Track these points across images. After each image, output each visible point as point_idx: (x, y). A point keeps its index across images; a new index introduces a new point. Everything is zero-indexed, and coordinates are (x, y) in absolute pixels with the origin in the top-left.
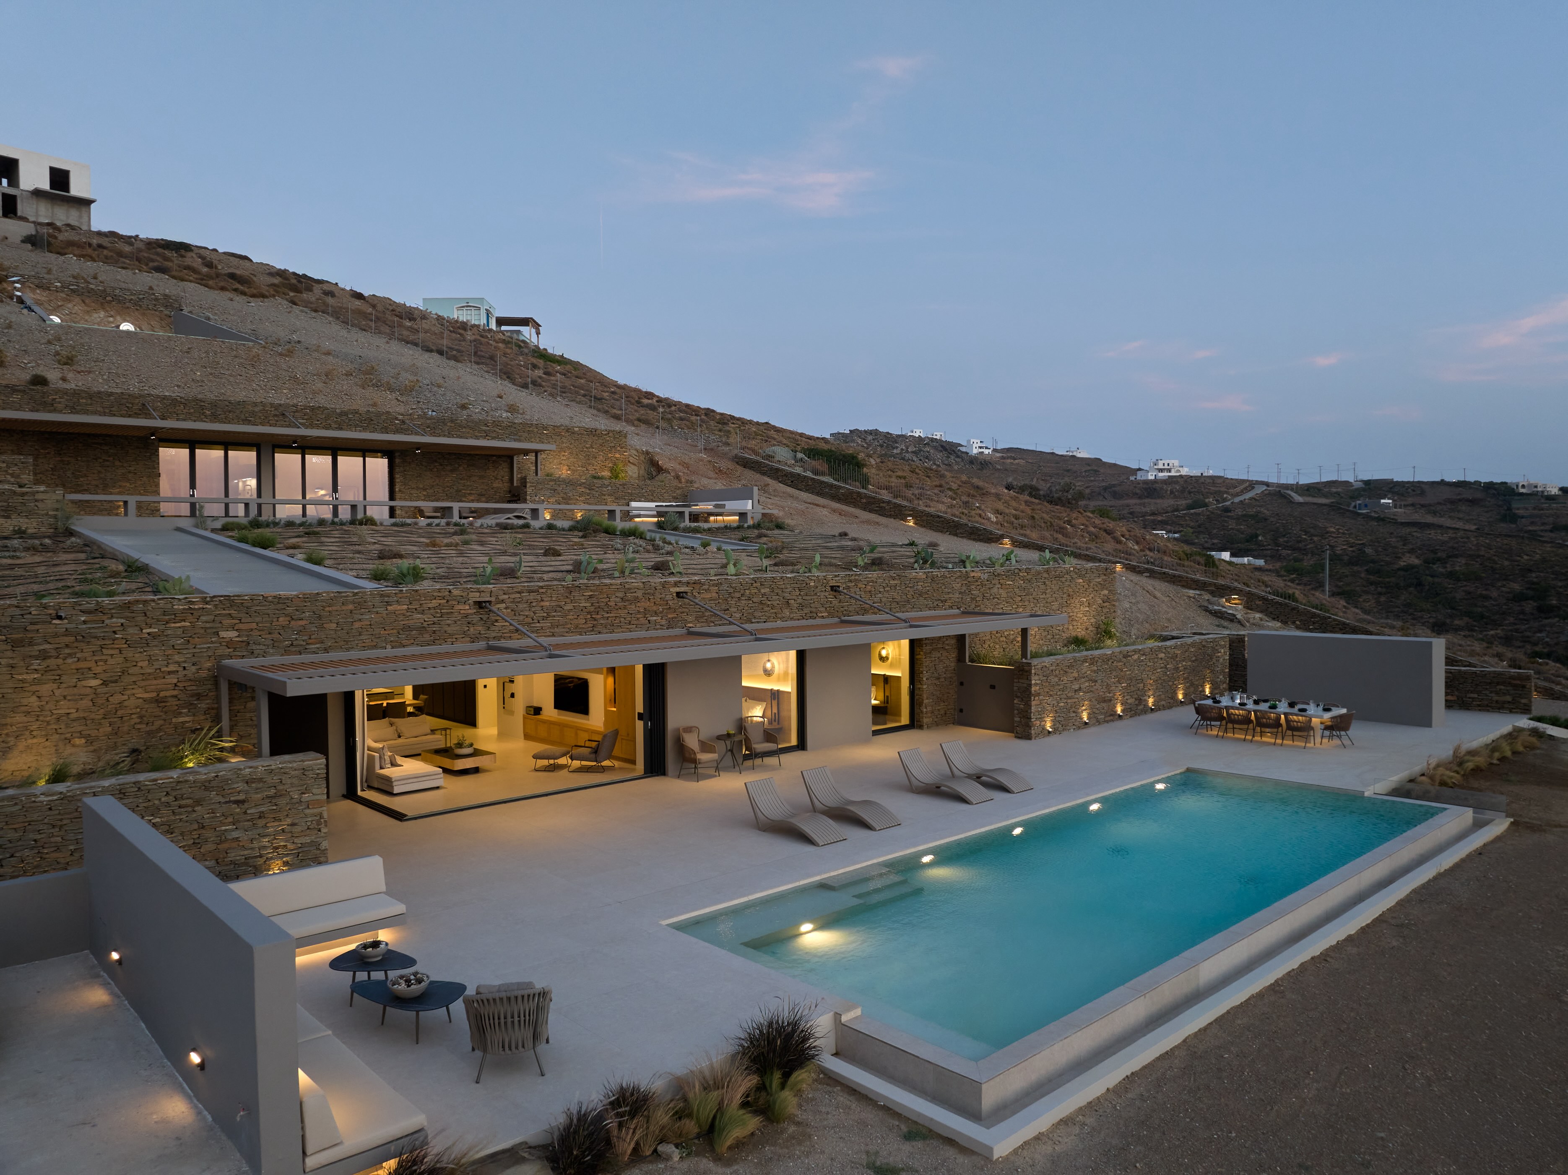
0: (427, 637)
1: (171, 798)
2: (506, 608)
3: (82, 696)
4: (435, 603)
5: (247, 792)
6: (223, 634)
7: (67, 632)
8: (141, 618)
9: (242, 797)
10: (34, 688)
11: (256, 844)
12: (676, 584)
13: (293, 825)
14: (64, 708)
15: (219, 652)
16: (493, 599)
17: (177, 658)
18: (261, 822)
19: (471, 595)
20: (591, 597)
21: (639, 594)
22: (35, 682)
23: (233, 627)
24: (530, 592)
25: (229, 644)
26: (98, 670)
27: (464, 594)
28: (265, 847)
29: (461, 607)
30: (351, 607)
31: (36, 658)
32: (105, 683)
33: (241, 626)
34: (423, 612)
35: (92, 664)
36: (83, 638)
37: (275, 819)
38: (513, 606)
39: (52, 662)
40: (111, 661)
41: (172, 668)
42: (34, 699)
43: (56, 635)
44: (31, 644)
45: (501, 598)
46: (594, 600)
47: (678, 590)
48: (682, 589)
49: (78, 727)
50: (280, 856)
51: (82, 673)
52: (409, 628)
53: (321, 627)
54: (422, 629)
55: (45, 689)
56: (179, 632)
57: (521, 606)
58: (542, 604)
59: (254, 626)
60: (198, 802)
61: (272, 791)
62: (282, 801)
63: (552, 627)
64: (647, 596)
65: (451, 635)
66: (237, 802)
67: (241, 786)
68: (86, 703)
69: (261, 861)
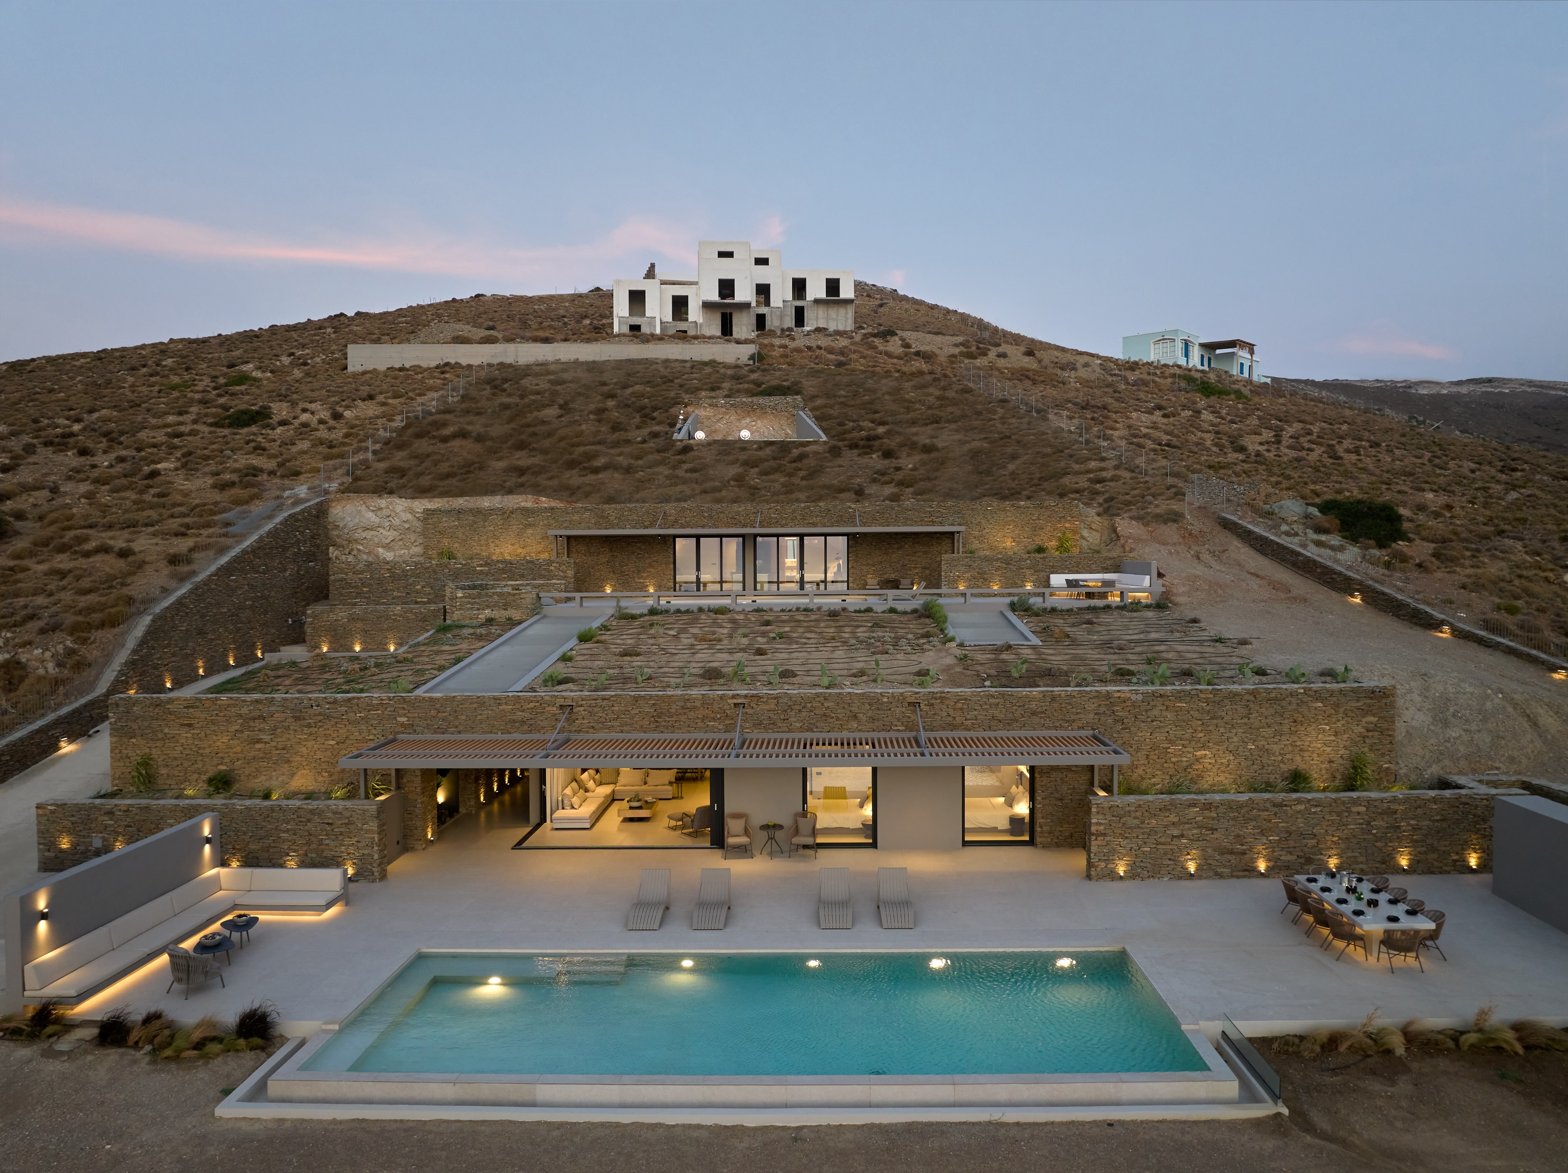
0: (526, 727)
1: (295, 816)
2: (584, 710)
3: (326, 750)
4: (532, 705)
5: (333, 819)
6: (399, 719)
7: (320, 714)
8: (355, 708)
9: (330, 821)
10: (305, 743)
11: (337, 849)
12: (734, 697)
13: (358, 842)
14: (319, 755)
15: (397, 730)
16: (574, 704)
17: (374, 732)
18: (341, 837)
19: (558, 700)
20: (654, 704)
21: (698, 704)
22: (306, 740)
23: (404, 715)
24: (604, 699)
25: (403, 725)
26: (334, 735)
27: (553, 700)
28: (342, 852)
29: (549, 708)
30: (475, 705)
31: (306, 727)
32: (338, 743)
33: (409, 715)
34: (523, 711)
35: (331, 732)
36: (328, 717)
37: (349, 837)
38: (591, 709)
39: (314, 730)
40: (341, 731)
41: (371, 737)
42: (304, 749)
43: (315, 715)
44: (304, 719)
45: (580, 703)
46: (657, 707)
47: (735, 701)
48: (740, 701)
49: (324, 766)
50: (351, 859)
51: (327, 737)
52: (514, 721)
53: (457, 718)
54: (523, 722)
55: (310, 744)
56: (375, 716)
57: (596, 709)
58: (613, 708)
59: (416, 715)
60: (309, 821)
61: (347, 821)
62: (352, 827)
63: (622, 726)
64: (706, 706)
65: (543, 728)
66: (328, 824)
67: (330, 815)
68: (329, 753)
69: (340, 860)
